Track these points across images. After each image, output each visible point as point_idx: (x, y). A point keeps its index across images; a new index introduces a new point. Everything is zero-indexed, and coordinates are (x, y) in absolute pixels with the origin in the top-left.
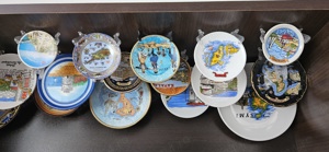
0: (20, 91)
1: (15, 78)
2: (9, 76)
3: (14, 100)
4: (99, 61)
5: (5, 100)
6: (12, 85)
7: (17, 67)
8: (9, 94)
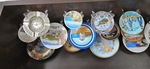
0: (60, 40)
1: (57, 34)
2: (54, 33)
3: (58, 44)
4: (103, 25)
5: (54, 45)
6: (56, 37)
7: (58, 29)
8: (55, 42)
